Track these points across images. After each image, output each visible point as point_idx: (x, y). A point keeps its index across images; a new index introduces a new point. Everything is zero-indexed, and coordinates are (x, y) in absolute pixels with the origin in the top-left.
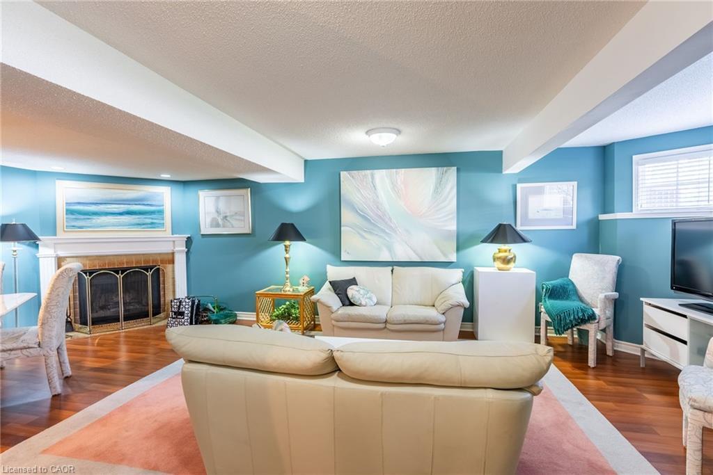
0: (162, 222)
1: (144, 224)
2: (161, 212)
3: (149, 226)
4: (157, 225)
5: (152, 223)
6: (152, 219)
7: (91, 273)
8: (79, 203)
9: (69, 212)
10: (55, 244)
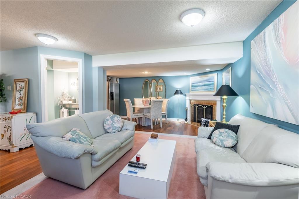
0: (213, 88)
1: (208, 89)
2: (213, 84)
3: (209, 90)
4: (211, 89)
5: (210, 89)
6: (210, 87)
7: (197, 106)
8: (194, 83)
9: (192, 86)
10: (189, 96)
